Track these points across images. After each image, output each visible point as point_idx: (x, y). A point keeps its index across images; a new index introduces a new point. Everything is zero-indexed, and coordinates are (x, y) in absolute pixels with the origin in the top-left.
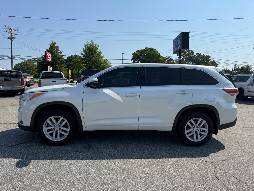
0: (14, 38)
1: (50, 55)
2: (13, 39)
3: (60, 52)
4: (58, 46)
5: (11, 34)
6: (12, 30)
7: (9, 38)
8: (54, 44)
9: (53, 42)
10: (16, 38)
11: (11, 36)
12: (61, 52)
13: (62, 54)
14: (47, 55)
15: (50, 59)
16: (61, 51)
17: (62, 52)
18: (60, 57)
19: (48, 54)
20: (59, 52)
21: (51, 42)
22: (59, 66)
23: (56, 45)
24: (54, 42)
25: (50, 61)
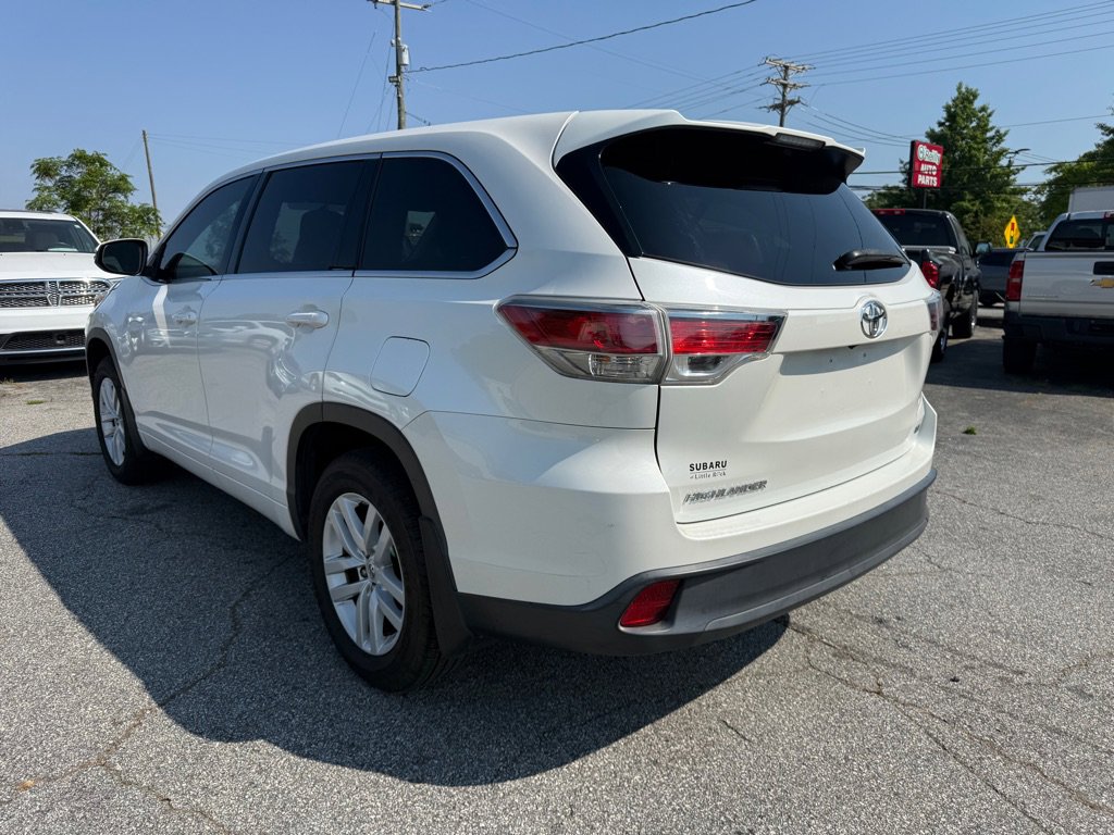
0: (792, 103)
1: (935, 156)
2: (787, 109)
3: (992, 138)
4: (983, 109)
5: (785, 86)
6: (790, 72)
7: (775, 107)
8: (966, 98)
9: (963, 90)
10: (798, 102)
11: (781, 97)
12: (999, 138)
13: (1003, 145)
14: (920, 156)
15: (932, 175)
16: (998, 131)
17: (1005, 134)
18: (987, 161)
19: (923, 152)
20: (989, 134)
21: (956, 94)
22: (975, 209)
23: (977, 104)
24: (967, 88)
25: (933, 187)
